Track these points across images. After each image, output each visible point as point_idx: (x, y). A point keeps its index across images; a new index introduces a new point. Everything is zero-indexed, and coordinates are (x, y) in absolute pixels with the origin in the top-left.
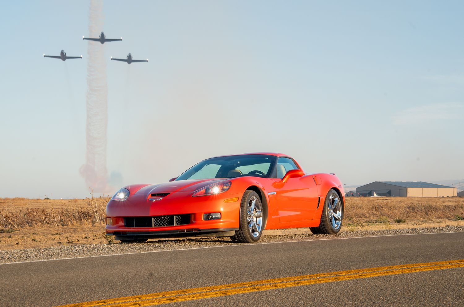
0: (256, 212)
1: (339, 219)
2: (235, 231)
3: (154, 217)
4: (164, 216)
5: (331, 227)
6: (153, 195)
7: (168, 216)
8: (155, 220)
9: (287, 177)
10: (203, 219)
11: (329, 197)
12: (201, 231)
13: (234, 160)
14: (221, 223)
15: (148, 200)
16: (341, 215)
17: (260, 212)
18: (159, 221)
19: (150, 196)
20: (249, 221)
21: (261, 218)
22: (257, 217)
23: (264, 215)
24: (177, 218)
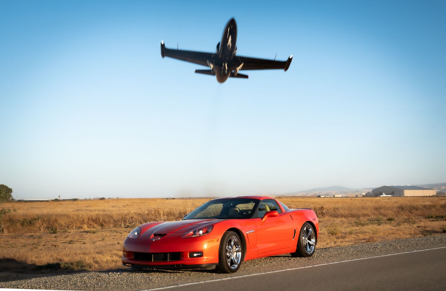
0: (236, 248)
1: (313, 245)
2: (216, 265)
3: (154, 254)
4: (161, 253)
5: (306, 252)
6: (155, 235)
7: (163, 253)
8: (154, 256)
9: (266, 217)
10: (189, 257)
11: (303, 229)
12: (187, 267)
13: (228, 203)
14: (205, 260)
15: (151, 239)
16: (314, 242)
17: (239, 248)
18: (157, 257)
19: (153, 235)
20: (229, 256)
21: (240, 253)
22: (237, 252)
23: (243, 251)
24: (170, 255)
